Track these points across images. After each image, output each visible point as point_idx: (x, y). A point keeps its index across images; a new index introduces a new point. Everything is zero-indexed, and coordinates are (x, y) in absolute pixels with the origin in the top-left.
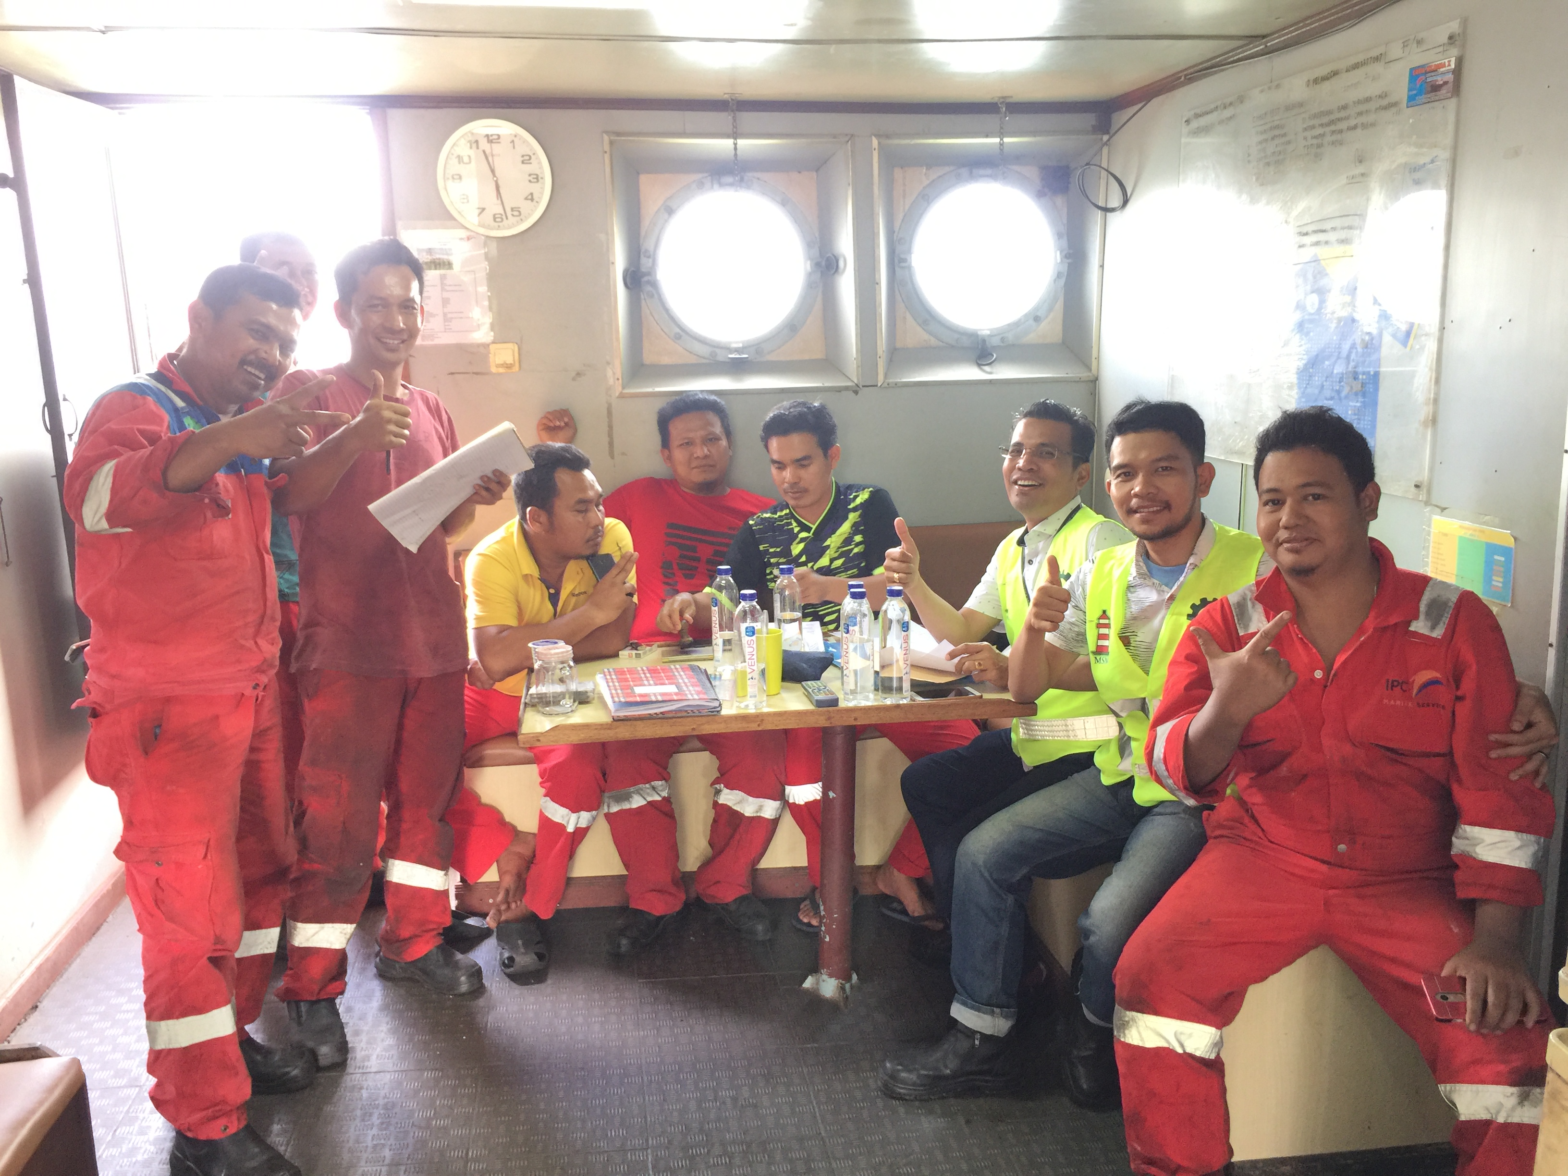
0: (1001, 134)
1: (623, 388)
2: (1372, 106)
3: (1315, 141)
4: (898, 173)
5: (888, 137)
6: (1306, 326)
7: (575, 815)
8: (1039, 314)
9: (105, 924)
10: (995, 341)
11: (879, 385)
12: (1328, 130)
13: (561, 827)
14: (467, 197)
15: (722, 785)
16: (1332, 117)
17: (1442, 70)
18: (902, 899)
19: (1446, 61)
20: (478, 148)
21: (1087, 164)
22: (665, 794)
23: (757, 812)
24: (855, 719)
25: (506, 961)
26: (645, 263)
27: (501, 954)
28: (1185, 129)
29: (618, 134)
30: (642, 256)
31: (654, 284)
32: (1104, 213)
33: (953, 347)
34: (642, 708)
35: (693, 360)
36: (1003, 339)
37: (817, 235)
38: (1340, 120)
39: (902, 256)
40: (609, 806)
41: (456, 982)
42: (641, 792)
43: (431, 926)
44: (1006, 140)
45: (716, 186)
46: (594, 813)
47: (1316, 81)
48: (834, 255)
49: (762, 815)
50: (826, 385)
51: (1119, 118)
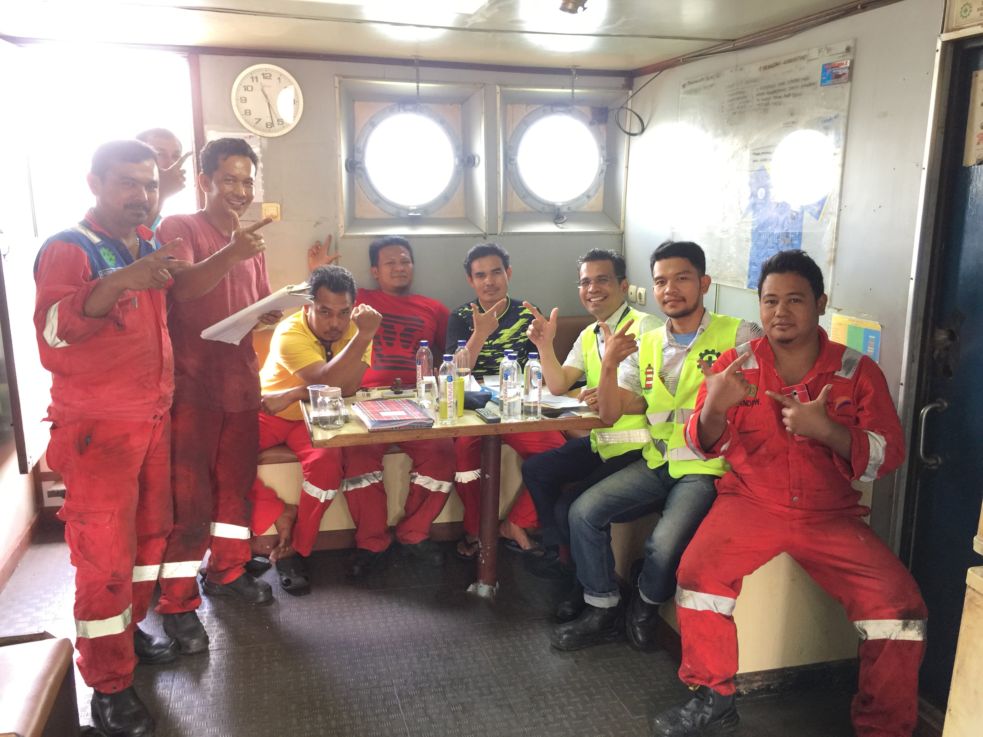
0: (572, 87)
1: (345, 232)
2: (800, 84)
3: (764, 102)
4: (509, 106)
5: (506, 86)
6: (758, 206)
7: (326, 491)
8: (590, 194)
9: (17, 568)
10: (565, 210)
11: (498, 234)
12: (772, 95)
13: (316, 500)
14: (250, 111)
15: (417, 473)
16: (775, 89)
17: (842, 66)
18: (517, 540)
19: (845, 62)
20: (257, 81)
21: (622, 107)
22: (380, 479)
23: (438, 489)
24: (511, 430)
25: (284, 582)
26: (357, 156)
27: (281, 579)
28: (682, 90)
29: (344, 77)
30: (355, 152)
31: (363, 170)
32: (628, 136)
33: (540, 212)
34: (388, 424)
35: (385, 216)
36: (569, 209)
37: (461, 143)
38: (780, 90)
39: (513, 157)
40: (347, 487)
41: (257, 596)
42: (368, 478)
43: (240, 562)
44: (575, 91)
45: (401, 111)
46: (336, 491)
47: (765, 68)
48: (473, 156)
49: (441, 491)
50: (468, 233)
51: (639, 81)
